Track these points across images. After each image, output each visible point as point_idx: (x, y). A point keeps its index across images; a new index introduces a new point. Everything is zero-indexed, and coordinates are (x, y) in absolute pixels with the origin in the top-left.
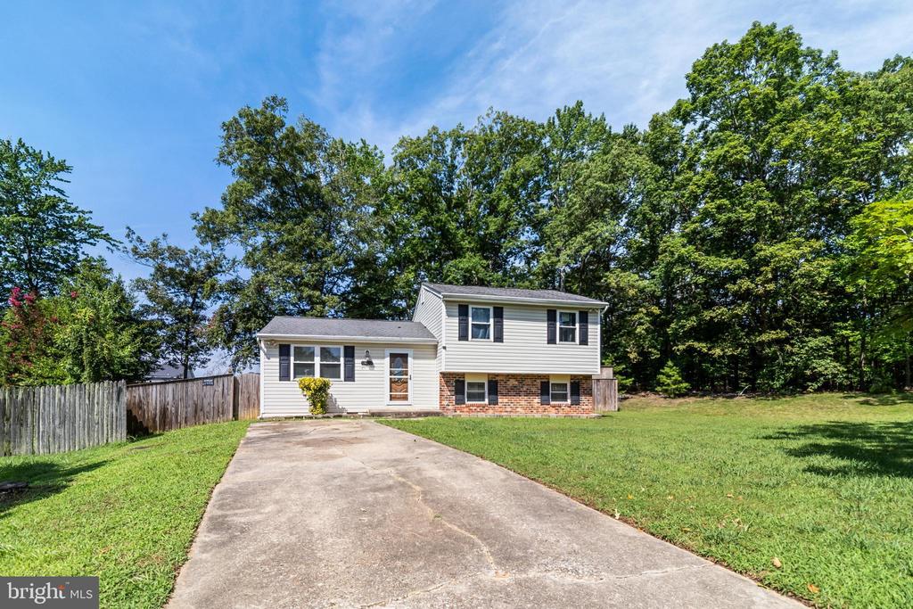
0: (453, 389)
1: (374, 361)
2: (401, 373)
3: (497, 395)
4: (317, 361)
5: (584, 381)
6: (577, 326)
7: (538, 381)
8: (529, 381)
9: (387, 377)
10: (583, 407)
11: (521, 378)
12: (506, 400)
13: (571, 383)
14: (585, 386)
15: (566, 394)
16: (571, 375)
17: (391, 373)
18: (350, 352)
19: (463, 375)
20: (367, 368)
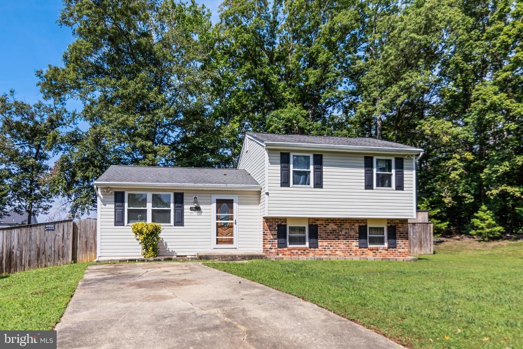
0: (276, 232)
1: (202, 207)
2: (227, 218)
3: (317, 238)
4: (149, 207)
5: (400, 225)
6: (393, 171)
7: (357, 225)
8: (347, 225)
9: (214, 222)
10: (399, 250)
11: (341, 222)
12: (325, 244)
13: (388, 227)
14: (401, 229)
15: (383, 237)
16: (388, 219)
17: (218, 218)
18: (179, 198)
19: (285, 219)
20: (195, 213)
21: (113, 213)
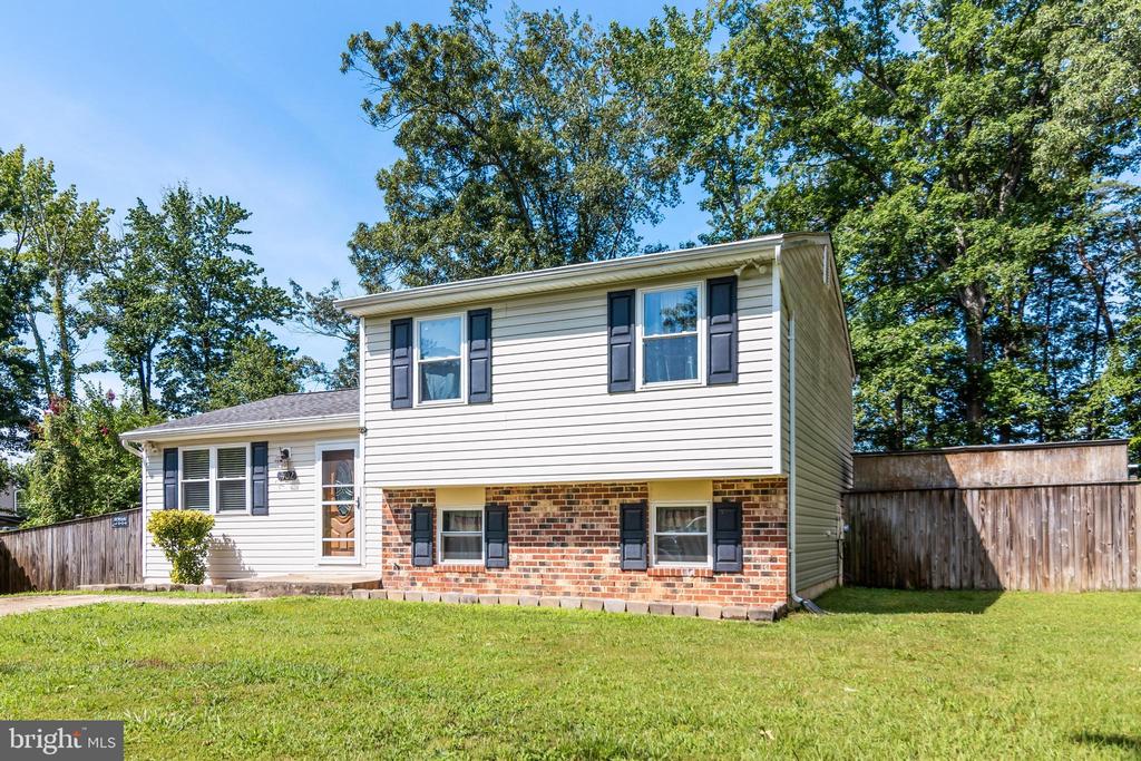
0: (408, 527)
1: (298, 473)
2: (339, 494)
3: (505, 541)
4: (213, 478)
5: (756, 498)
7: (615, 502)
8: (587, 504)
9: (319, 503)
10: (754, 580)
11: (568, 496)
12: (528, 557)
13: (716, 506)
14: (760, 513)
15: (705, 538)
16: (715, 481)
17: (327, 494)
18: (260, 452)
19: (431, 494)
20: (287, 485)
21: (161, 493)
